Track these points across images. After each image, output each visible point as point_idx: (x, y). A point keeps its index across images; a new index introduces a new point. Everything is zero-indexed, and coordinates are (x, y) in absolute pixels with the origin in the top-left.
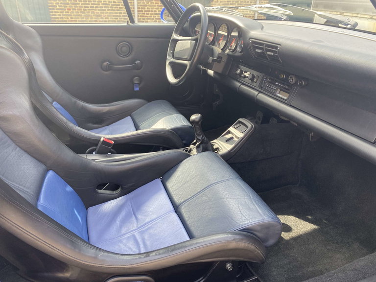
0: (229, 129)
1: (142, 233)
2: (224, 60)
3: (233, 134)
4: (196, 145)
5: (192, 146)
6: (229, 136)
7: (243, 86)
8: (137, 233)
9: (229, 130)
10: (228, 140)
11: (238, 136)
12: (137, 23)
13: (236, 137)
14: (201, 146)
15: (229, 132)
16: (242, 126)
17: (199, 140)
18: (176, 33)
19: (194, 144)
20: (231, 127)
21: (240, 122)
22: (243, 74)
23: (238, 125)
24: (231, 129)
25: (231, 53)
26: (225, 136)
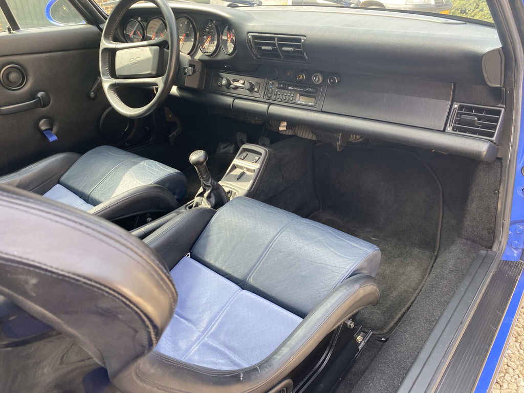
0: (233, 163)
1: (214, 336)
2: (199, 68)
3: (241, 168)
4: (206, 195)
6: (237, 172)
7: (237, 101)
8: (206, 339)
9: (234, 165)
10: (240, 177)
11: (253, 168)
12: (26, 30)
13: (248, 170)
15: (235, 167)
16: (250, 154)
17: (209, 186)
18: (106, 37)
19: (201, 195)
20: (235, 160)
21: (245, 150)
22: (231, 84)
23: (245, 154)
24: (236, 161)
26: (231, 173)
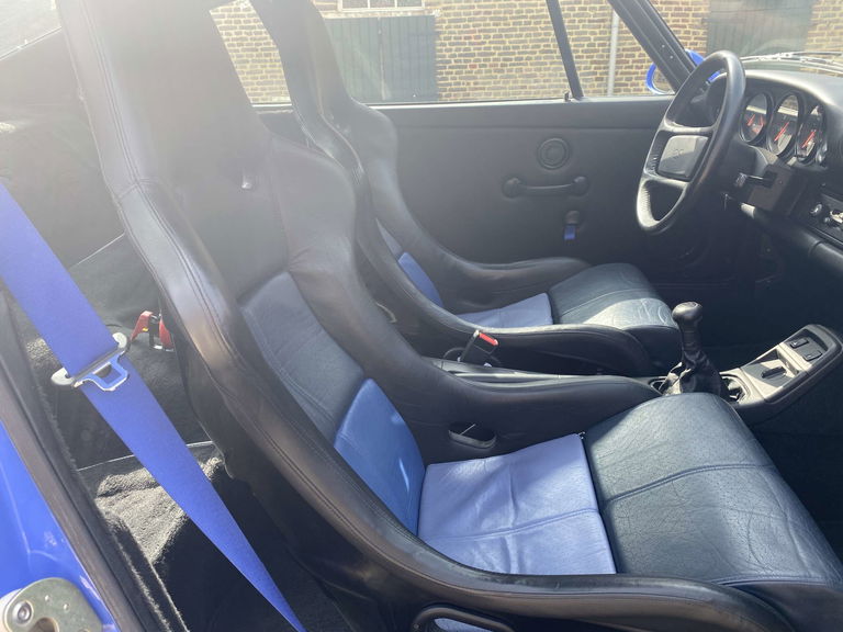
0: (777, 347)
1: (520, 539)
3: (784, 360)
4: (682, 374)
5: (671, 376)
6: (772, 365)
7: (825, 248)
8: (510, 536)
9: (775, 351)
10: (768, 375)
11: (798, 368)
13: (792, 369)
14: (694, 378)
15: (776, 355)
16: (812, 343)
17: (691, 363)
18: (670, 118)
19: (678, 372)
20: (782, 344)
21: (808, 334)
22: (829, 216)
23: (802, 341)
24: (782, 348)
25: (801, 165)
26: (763, 363)
